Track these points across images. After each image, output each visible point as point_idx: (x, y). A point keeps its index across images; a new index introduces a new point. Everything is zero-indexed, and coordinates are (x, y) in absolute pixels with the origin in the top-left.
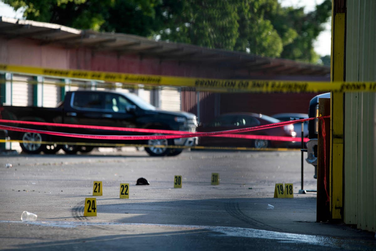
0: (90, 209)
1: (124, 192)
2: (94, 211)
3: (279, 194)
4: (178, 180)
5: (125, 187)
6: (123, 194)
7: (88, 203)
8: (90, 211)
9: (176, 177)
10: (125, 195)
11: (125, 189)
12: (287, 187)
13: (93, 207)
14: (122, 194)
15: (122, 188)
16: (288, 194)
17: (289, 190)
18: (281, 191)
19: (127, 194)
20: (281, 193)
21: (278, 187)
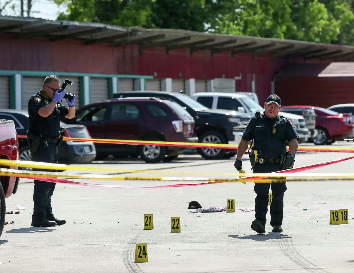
0: (141, 255)
1: (175, 226)
2: (145, 257)
3: (334, 220)
4: (230, 204)
5: (177, 221)
6: (175, 228)
7: (139, 248)
8: (141, 257)
9: (229, 201)
10: (176, 229)
11: (177, 223)
12: (342, 213)
13: (144, 253)
14: (173, 228)
15: (174, 222)
16: (342, 220)
17: (344, 216)
18: (335, 218)
19: (179, 228)
20: (336, 219)
21: (333, 213)
